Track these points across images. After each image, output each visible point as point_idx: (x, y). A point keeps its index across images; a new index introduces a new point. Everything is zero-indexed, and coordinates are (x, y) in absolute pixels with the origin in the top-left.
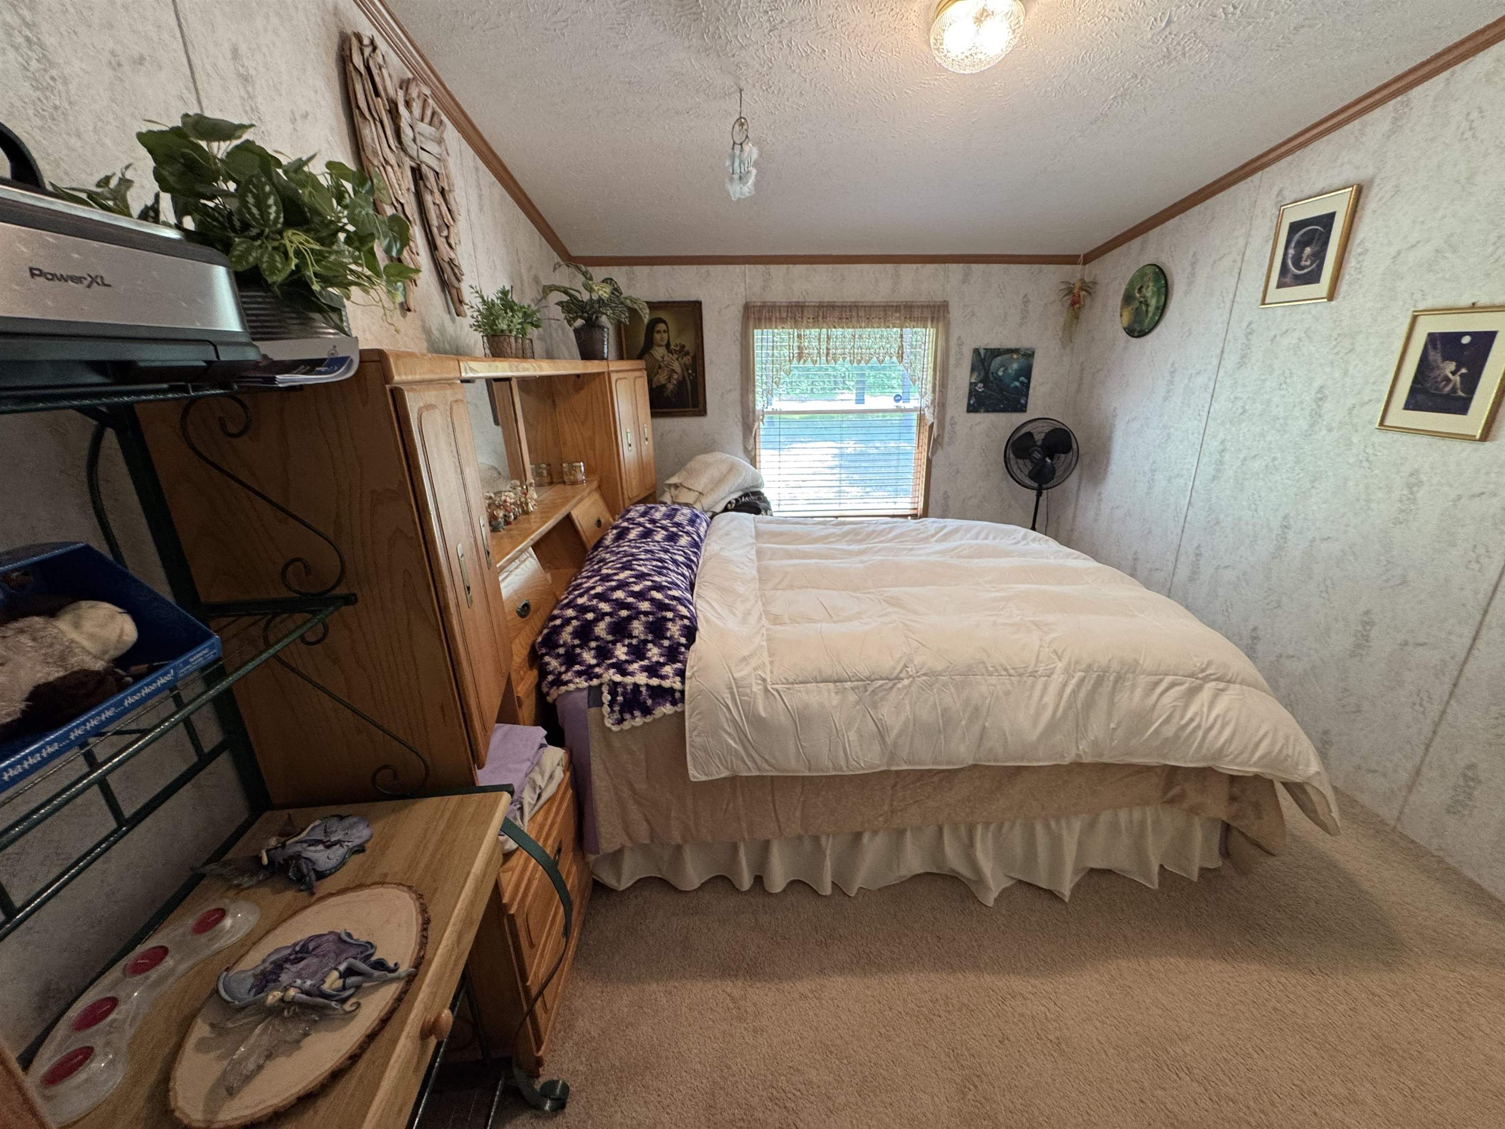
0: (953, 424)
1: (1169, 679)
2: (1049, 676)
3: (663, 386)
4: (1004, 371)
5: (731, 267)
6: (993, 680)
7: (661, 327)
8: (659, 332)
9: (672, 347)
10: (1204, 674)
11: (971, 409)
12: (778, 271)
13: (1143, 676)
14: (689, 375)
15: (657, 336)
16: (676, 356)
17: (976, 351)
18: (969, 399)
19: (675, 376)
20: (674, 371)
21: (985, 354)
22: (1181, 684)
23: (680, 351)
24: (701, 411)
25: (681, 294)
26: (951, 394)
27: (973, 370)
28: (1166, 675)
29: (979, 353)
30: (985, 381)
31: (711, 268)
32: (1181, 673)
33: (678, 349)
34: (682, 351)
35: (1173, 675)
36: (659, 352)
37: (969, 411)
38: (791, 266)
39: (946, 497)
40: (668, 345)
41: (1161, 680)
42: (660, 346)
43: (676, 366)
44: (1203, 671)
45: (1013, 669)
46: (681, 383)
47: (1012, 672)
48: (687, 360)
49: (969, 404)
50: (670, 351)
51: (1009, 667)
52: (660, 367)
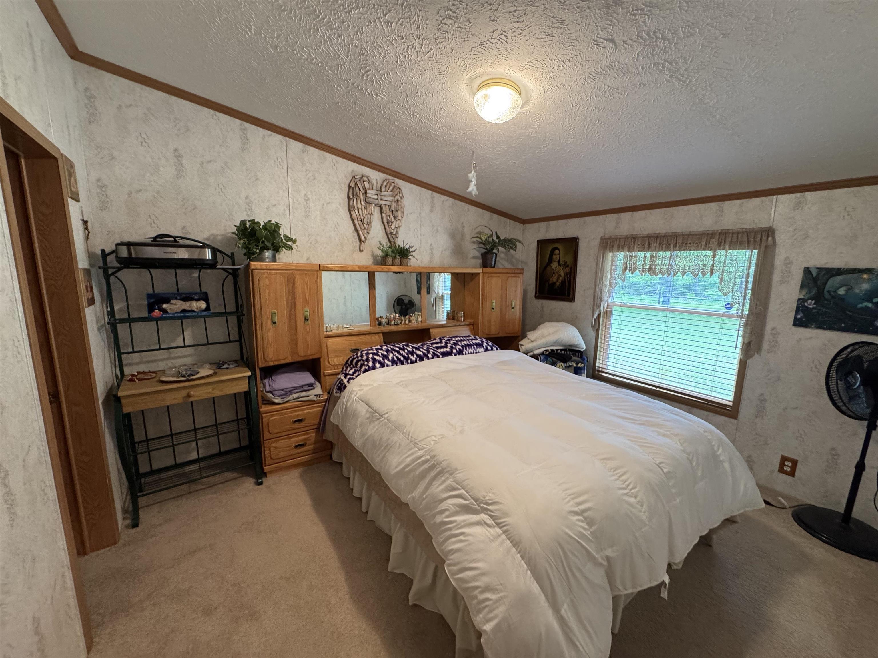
0: (775, 333)
1: (462, 491)
2: (419, 450)
3: (554, 284)
4: (847, 291)
5: (597, 217)
6: (401, 436)
7: (557, 252)
8: (555, 254)
9: (561, 262)
10: (485, 506)
11: (798, 323)
12: (626, 216)
13: (452, 480)
14: (568, 278)
15: (554, 257)
16: (562, 267)
17: (807, 271)
18: (797, 313)
19: (561, 278)
20: (560, 276)
21: (818, 274)
22: (465, 499)
23: (564, 265)
24: (571, 299)
25: (570, 234)
26: (774, 306)
27: (802, 287)
28: (463, 488)
29: (810, 272)
30: (818, 298)
31: (587, 219)
32: (470, 494)
33: (563, 263)
34: (565, 265)
35: (466, 491)
36: (554, 265)
37: (795, 325)
38: (635, 213)
39: (762, 400)
40: (559, 262)
41: (458, 489)
42: (555, 262)
43: (562, 273)
44: (487, 504)
45: (412, 437)
46: (563, 282)
47: (410, 437)
48: (568, 270)
49: (795, 318)
50: (559, 265)
51: (411, 435)
52: (554, 273)
